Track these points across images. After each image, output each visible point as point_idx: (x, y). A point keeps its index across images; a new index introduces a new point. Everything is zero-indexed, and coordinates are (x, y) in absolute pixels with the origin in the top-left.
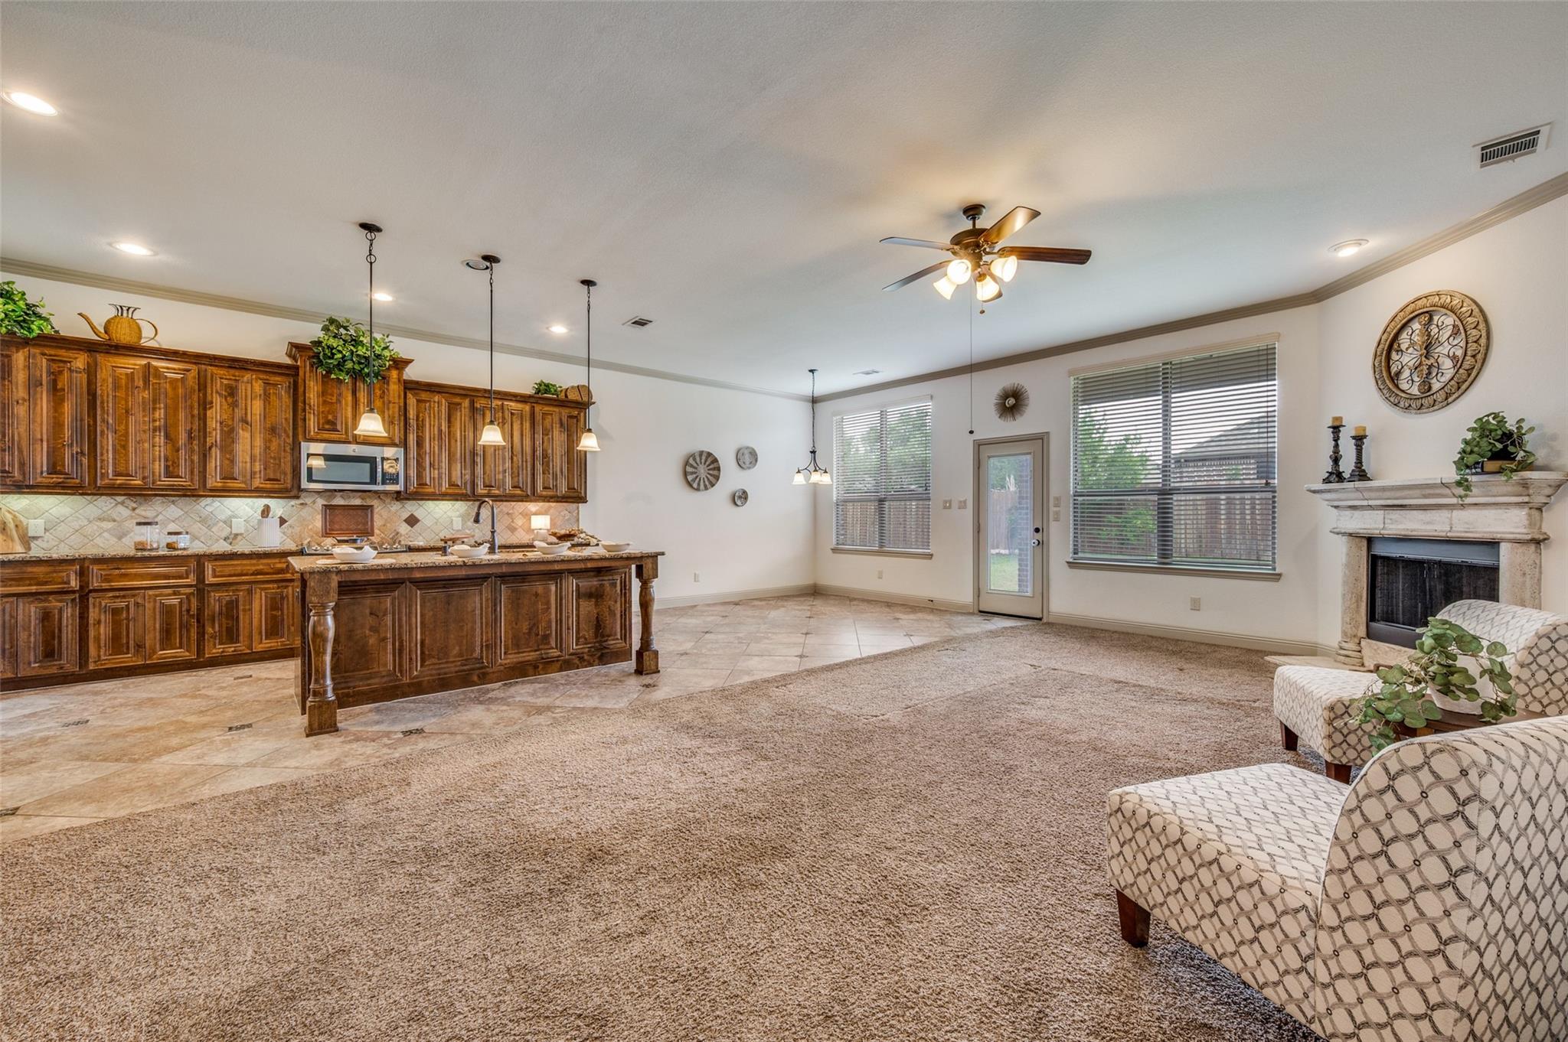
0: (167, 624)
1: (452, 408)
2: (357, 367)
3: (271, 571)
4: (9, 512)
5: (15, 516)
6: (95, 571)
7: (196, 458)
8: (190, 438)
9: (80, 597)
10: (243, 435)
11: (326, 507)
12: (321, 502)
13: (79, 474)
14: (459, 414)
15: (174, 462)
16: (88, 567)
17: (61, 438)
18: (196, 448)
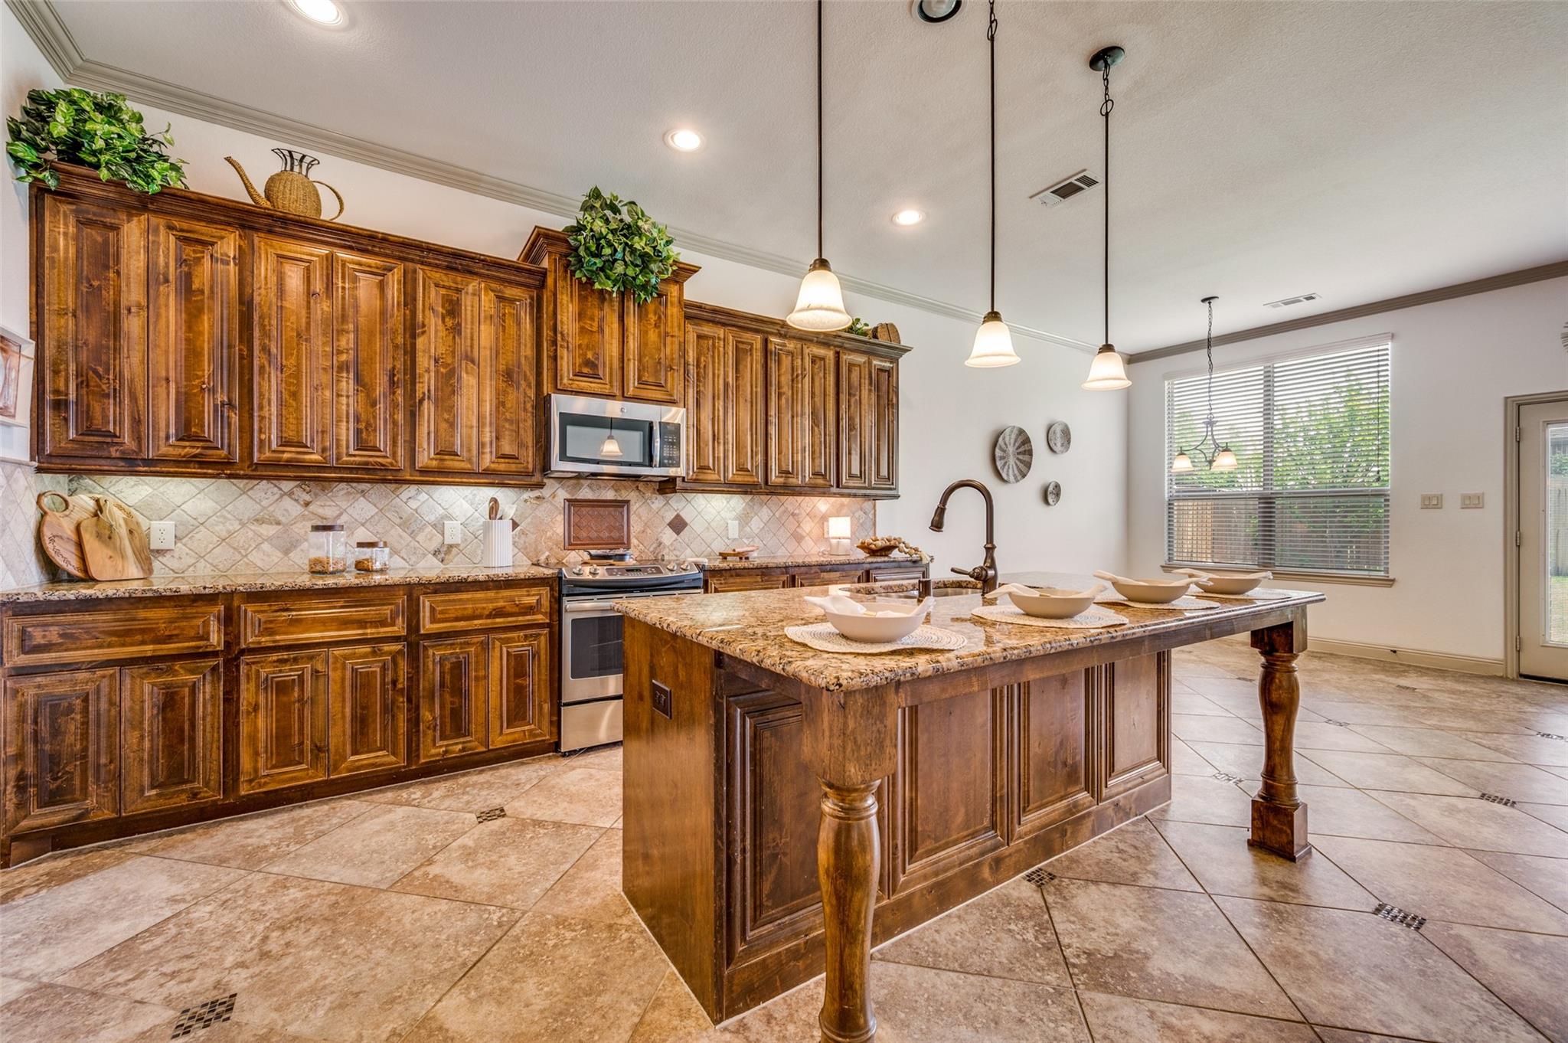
0: (363, 708)
1: (741, 352)
2: (631, 272)
3: (516, 610)
4: (120, 507)
5: (129, 514)
6: (249, 614)
7: (400, 417)
8: (393, 384)
9: (226, 662)
10: (468, 380)
11: (572, 502)
12: (563, 494)
13: (226, 441)
14: (749, 360)
15: (368, 425)
16: (239, 607)
17: (198, 377)
18: (400, 399)
